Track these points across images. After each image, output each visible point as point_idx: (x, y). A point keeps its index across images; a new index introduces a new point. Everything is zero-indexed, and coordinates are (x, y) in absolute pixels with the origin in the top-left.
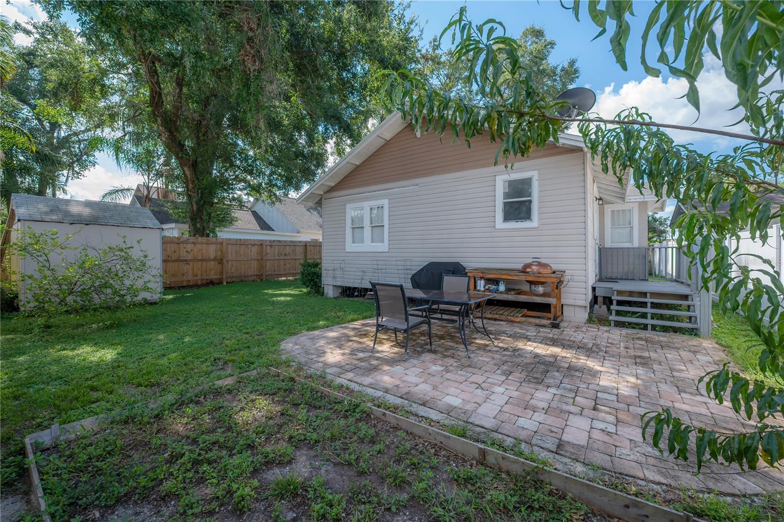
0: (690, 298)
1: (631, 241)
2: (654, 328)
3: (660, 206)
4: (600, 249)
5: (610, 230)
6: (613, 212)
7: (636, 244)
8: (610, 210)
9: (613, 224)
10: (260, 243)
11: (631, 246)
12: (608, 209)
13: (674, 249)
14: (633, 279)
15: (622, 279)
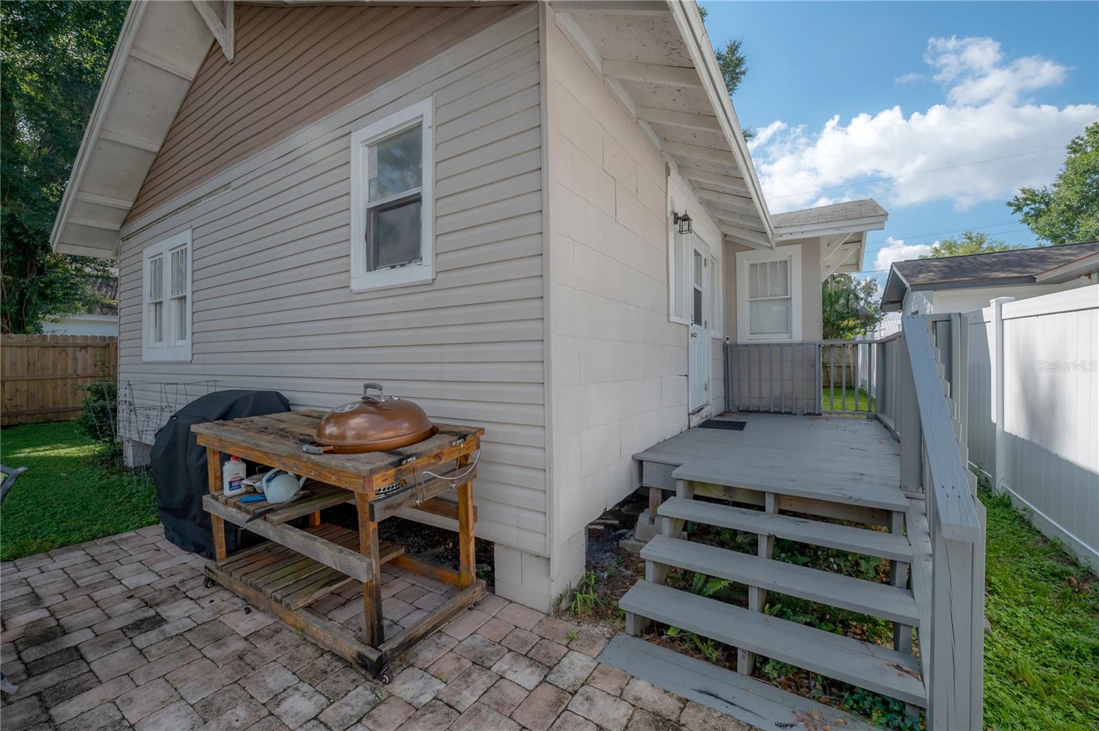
0: (897, 521)
1: (788, 329)
2: (759, 667)
3: (853, 261)
4: (726, 348)
5: (747, 306)
6: (753, 266)
7: (797, 336)
8: (746, 264)
9: (754, 293)
10: (103, 344)
11: (788, 341)
12: (744, 261)
13: (875, 346)
14: (790, 413)
15: (768, 412)
